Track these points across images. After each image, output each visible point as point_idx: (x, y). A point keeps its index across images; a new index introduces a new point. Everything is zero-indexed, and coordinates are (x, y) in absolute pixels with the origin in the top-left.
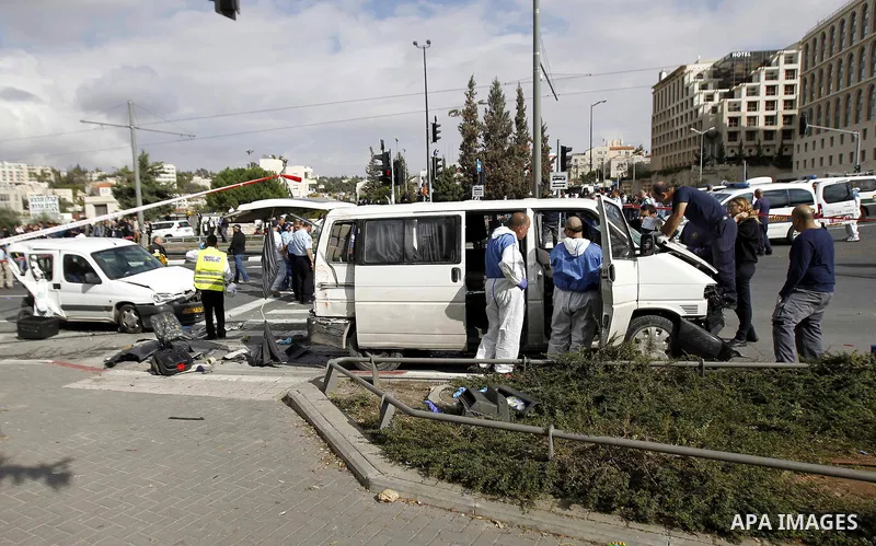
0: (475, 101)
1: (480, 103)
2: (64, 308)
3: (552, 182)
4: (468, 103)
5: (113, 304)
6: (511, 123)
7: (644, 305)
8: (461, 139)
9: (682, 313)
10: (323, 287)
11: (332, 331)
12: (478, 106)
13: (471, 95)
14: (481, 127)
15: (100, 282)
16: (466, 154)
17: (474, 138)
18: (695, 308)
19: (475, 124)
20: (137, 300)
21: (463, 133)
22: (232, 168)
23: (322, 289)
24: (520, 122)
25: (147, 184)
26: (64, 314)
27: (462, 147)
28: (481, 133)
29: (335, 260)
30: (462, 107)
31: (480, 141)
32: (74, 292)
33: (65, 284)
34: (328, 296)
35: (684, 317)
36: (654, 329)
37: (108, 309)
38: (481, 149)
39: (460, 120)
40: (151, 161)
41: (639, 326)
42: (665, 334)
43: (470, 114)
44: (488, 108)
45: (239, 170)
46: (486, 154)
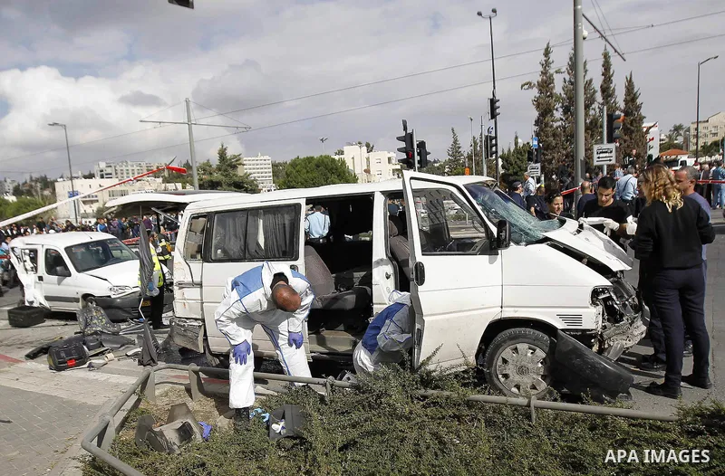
0: (551, 71)
1: (557, 72)
2: (48, 298)
3: (595, 156)
4: (544, 73)
5: (79, 296)
6: (595, 92)
7: (509, 313)
8: (535, 114)
9: (559, 325)
10: (181, 285)
11: (190, 334)
12: (555, 76)
13: (546, 64)
14: (558, 99)
15: (70, 275)
16: (541, 130)
17: (551, 111)
18: (578, 318)
19: (551, 96)
20: (97, 293)
21: (538, 107)
22: (301, 157)
23: (180, 288)
24: (607, 91)
25: (226, 176)
26: (47, 304)
27: (537, 123)
28: (558, 105)
29: (193, 257)
30: (537, 78)
31: (558, 114)
32: (52, 285)
33: (46, 276)
34: (185, 296)
35: (562, 330)
36: (526, 346)
37: (76, 300)
38: (559, 123)
39: (535, 92)
40: (229, 154)
41: (505, 342)
42: (541, 354)
43: (545, 85)
44: (567, 78)
45: (308, 158)
46: (564, 128)
